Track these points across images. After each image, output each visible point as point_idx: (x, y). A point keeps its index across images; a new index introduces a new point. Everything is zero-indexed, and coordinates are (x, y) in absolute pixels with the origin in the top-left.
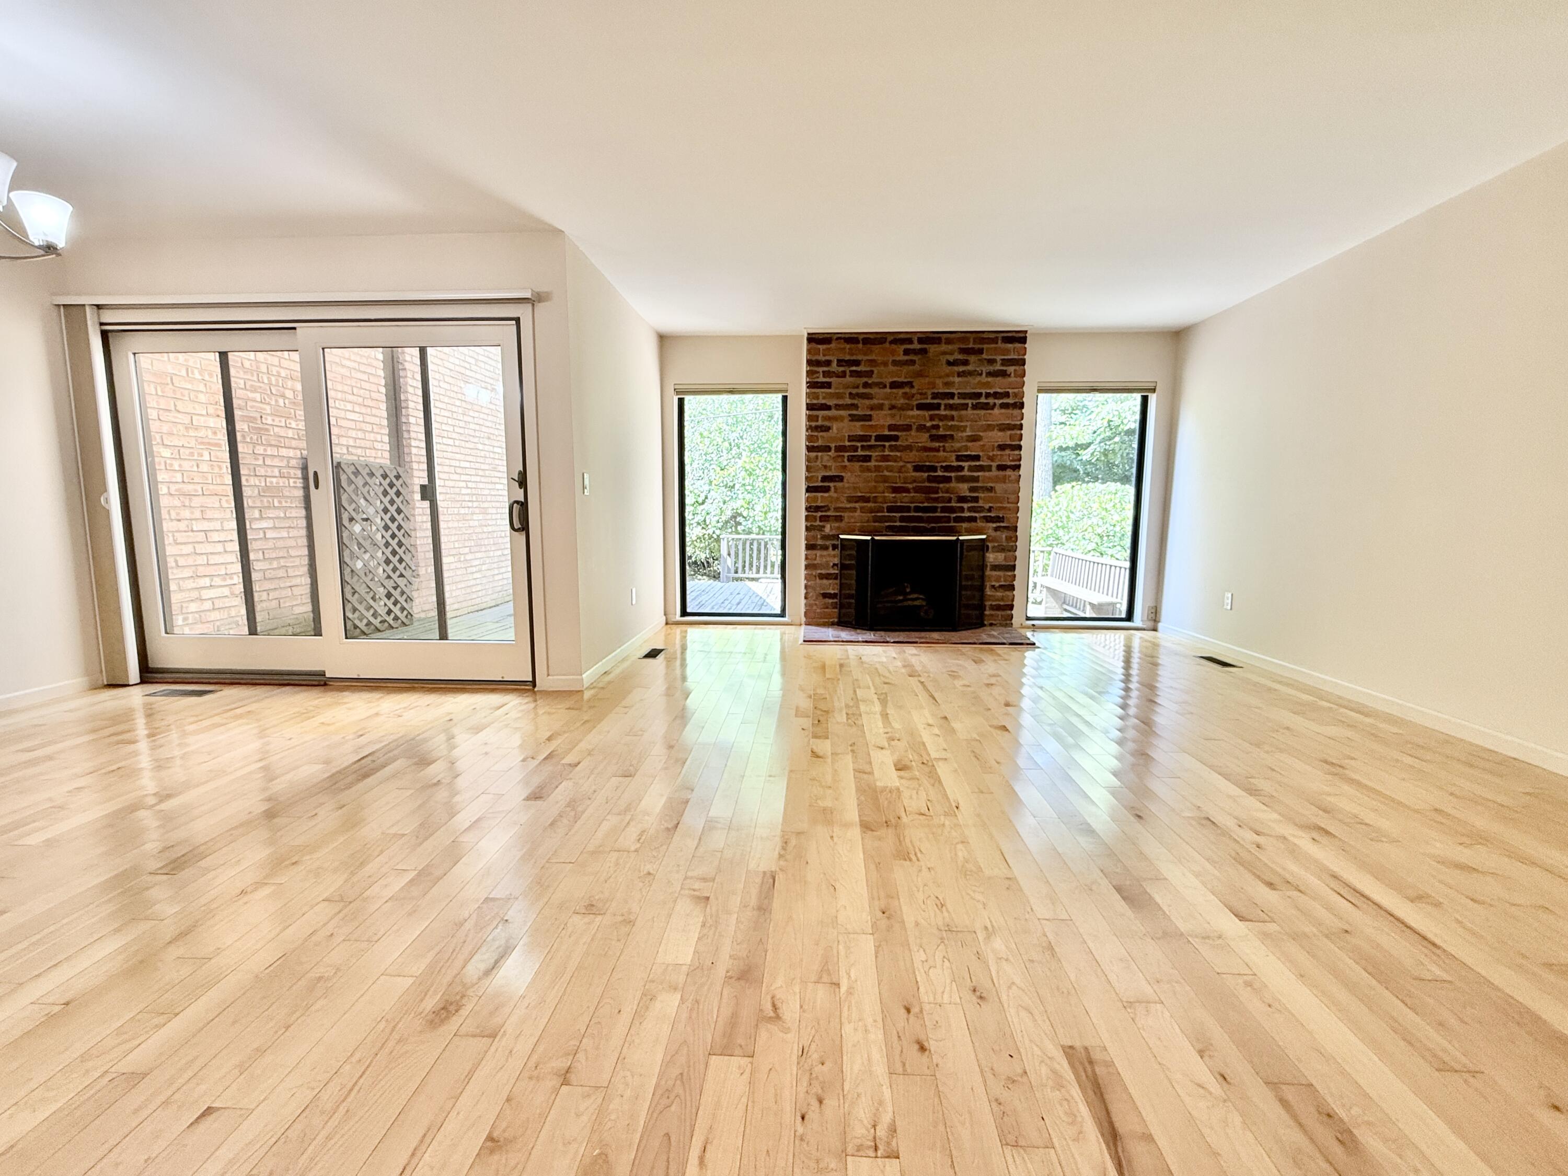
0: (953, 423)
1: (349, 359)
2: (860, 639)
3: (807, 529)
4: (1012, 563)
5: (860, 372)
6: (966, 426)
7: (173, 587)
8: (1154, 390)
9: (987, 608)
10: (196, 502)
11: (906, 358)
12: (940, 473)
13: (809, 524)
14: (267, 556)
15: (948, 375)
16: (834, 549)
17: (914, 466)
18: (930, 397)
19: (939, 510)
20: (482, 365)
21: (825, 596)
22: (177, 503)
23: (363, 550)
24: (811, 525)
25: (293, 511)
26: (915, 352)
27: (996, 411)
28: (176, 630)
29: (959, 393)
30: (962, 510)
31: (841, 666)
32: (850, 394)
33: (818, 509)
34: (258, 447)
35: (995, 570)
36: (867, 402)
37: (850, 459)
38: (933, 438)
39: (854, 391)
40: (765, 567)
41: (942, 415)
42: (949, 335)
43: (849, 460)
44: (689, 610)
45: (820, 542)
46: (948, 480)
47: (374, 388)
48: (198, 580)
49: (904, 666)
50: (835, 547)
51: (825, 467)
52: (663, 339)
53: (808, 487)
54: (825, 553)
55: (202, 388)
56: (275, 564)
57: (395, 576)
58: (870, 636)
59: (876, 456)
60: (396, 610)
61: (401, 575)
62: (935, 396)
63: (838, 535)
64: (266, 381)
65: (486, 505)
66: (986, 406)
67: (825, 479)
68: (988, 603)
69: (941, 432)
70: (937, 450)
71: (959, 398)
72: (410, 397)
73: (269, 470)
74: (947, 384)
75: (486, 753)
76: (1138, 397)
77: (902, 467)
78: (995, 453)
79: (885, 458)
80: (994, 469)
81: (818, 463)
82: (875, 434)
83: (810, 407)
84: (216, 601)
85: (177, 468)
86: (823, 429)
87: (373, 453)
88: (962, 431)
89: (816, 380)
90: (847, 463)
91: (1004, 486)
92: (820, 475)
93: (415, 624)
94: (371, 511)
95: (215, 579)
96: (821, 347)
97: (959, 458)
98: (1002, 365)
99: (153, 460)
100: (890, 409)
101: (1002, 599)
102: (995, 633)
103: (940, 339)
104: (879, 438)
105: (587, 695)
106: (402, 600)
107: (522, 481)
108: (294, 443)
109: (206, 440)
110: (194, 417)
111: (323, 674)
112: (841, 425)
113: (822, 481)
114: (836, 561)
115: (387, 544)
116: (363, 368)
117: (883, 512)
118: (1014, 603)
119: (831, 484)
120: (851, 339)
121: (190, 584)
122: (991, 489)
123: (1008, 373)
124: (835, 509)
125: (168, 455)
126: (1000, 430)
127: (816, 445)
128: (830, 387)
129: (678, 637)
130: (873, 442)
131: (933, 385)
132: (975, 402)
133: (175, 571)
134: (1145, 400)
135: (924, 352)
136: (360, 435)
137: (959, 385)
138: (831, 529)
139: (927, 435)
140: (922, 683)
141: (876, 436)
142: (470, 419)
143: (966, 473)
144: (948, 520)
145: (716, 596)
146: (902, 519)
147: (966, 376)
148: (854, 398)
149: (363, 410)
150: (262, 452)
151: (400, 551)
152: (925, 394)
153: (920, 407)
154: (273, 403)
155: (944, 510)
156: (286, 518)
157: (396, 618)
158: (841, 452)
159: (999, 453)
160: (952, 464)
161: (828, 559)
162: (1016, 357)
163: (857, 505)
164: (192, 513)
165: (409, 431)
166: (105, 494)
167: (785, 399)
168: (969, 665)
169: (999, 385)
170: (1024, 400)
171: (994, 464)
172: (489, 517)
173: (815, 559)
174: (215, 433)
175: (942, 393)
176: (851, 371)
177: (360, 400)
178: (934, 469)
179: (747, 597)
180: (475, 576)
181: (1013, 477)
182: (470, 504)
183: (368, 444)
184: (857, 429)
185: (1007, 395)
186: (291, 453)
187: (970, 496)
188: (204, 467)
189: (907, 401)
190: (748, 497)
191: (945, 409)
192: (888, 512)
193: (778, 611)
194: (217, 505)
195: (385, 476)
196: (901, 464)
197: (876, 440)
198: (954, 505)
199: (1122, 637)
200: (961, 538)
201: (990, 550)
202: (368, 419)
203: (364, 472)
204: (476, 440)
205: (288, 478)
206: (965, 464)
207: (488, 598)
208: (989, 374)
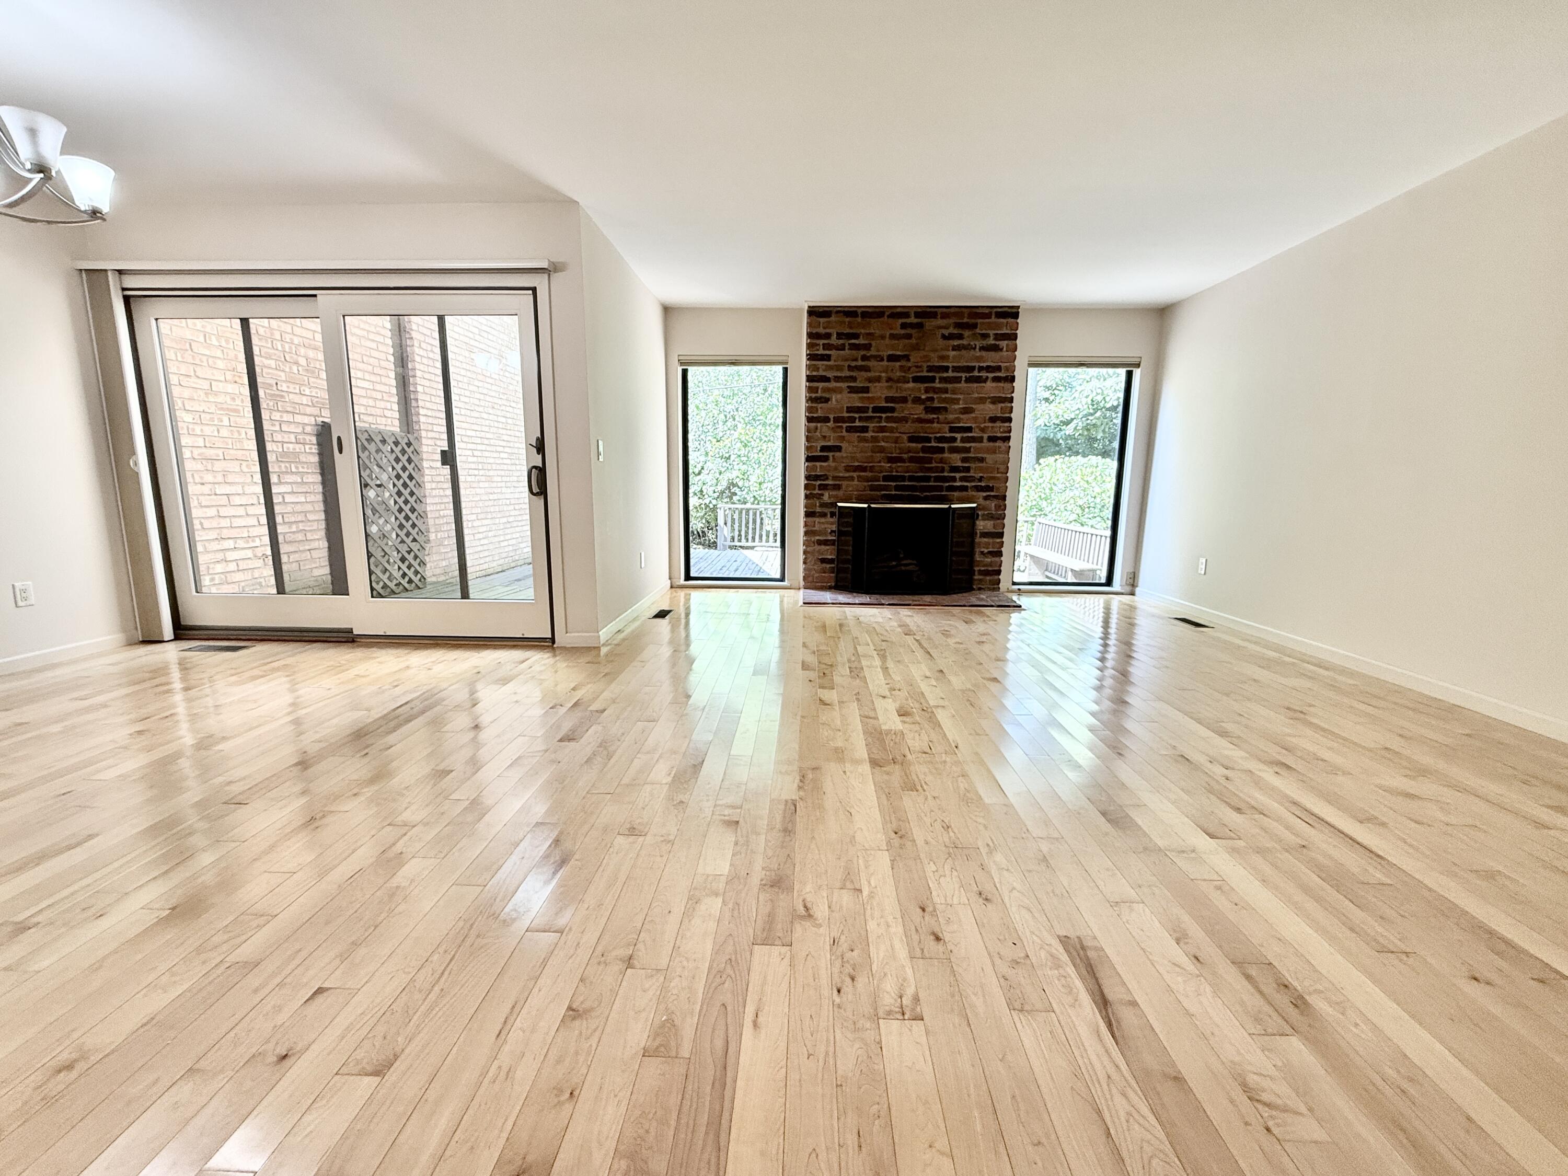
0: (947, 395)
1: (358, 327)
2: (857, 602)
3: (807, 497)
4: (1001, 531)
5: (859, 344)
6: (960, 399)
7: (200, 548)
8: (1138, 365)
9: (976, 573)
10: (218, 466)
11: (903, 332)
12: (933, 444)
13: (808, 492)
14: (286, 520)
15: (942, 349)
16: (832, 517)
17: (909, 437)
18: (925, 369)
19: (932, 479)
20: (485, 335)
21: (823, 561)
22: (199, 466)
23: (377, 515)
24: (811, 494)
25: (309, 476)
26: (912, 326)
27: (989, 384)
28: (204, 590)
29: (953, 367)
30: (954, 479)
31: (841, 625)
32: (849, 366)
33: (817, 477)
34: (274, 413)
35: (984, 537)
36: (865, 374)
37: (849, 430)
38: (928, 410)
39: (853, 364)
40: (761, 536)
41: (938, 388)
42: (945, 310)
43: (847, 431)
44: (692, 575)
45: (818, 510)
46: (942, 450)
47: (383, 356)
48: (222, 542)
49: (900, 626)
50: (833, 514)
51: (824, 437)
52: (668, 310)
53: (808, 456)
54: (823, 520)
55: (219, 354)
56: (294, 528)
57: (408, 541)
58: (866, 599)
59: (874, 427)
60: (410, 573)
61: (414, 540)
62: (930, 369)
63: (836, 503)
64: (280, 348)
65: (491, 473)
66: (979, 380)
67: (823, 449)
68: (976, 569)
69: (936, 404)
70: (931, 421)
71: (953, 371)
72: (417, 366)
73: (286, 436)
74: (943, 358)
75: (517, 702)
76: (1122, 372)
77: (897, 437)
78: (986, 425)
79: (882, 429)
80: (985, 440)
81: (818, 434)
82: (872, 406)
83: (810, 379)
84: (240, 563)
85: (199, 433)
86: (823, 400)
87: (383, 420)
88: (955, 404)
89: (817, 352)
90: (844, 434)
91: (993, 456)
92: (819, 444)
93: (428, 587)
94: (384, 477)
95: (238, 541)
96: (822, 320)
97: (952, 430)
98: (995, 339)
99: (177, 425)
100: (887, 381)
101: (991, 564)
102: (982, 596)
103: (936, 313)
104: (876, 409)
105: (604, 650)
106: (415, 564)
107: (540, 447)
108: (309, 410)
109: (225, 406)
110: (213, 383)
111: (350, 631)
112: (839, 396)
113: (821, 451)
114: (834, 528)
115: (400, 510)
116: (372, 336)
117: (879, 481)
118: (1002, 568)
119: (830, 454)
120: (849, 312)
121: (215, 546)
122: (982, 460)
123: (1001, 347)
124: (833, 477)
125: (191, 420)
126: (993, 403)
127: (815, 415)
128: (829, 360)
129: (682, 600)
130: (870, 414)
131: (927, 359)
132: (968, 375)
133: (201, 533)
134: (1129, 375)
135: (920, 326)
136: (371, 403)
137: (954, 358)
138: (829, 498)
139: (922, 407)
140: (917, 641)
141: (873, 408)
142: (475, 389)
143: (958, 444)
144: (940, 489)
145: (714, 563)
146: (897, 488)
147: (960, 350)
148: (853, 371)
149: (373, 378)
150: (278, 418)
151: (413, 517)
152: (920, 367)
153: (916, 380)
154: (287, 370)
155: (937, 479)
156: (303, 483)
157: (410, 581)
158: (839, 422)
159: (990, 425)
160: (946, 435)
161: (826, 526)
162: (1007, 332)
163: (855, 474)
164: (215, 477)
165: (417, 400)
166: (134, 457)
167: (786, 370)
168: (961, 626)
169: (991, 359)
170: (1015, 373)
171: (985, 436)
172: (494, 485)
173: (814, 526)
174: (233, 399)
175: (936, 367)
176: (849, 344)
177: (370, 368)
178: (928, 440)
179: (744, 564)
180: (482, 542)
181: (1003, 448)
182: (476, 472)
183: (379, 412)
184: (855, 400)
185: (999, 369)
186: (306, 420)
187: (962, 467)
188: (224, 432)
189: (903, 374)
190: (744, 468)
191: (940, 382)
192: (883, 481)
193: (778, 576)
194: (238, 469)
195: (396, 443)
196: (898, 435)
197: (873, 412)
198: (946, 474)
199: (1102, 601)
200: (953, 506)
201: (980, 518)
202: (378, 387)
203: (377, 439)
204: (481, 409)
205: (304, 444)
206: (958, 436)
207: (495, 564)
208: (982, 349)
